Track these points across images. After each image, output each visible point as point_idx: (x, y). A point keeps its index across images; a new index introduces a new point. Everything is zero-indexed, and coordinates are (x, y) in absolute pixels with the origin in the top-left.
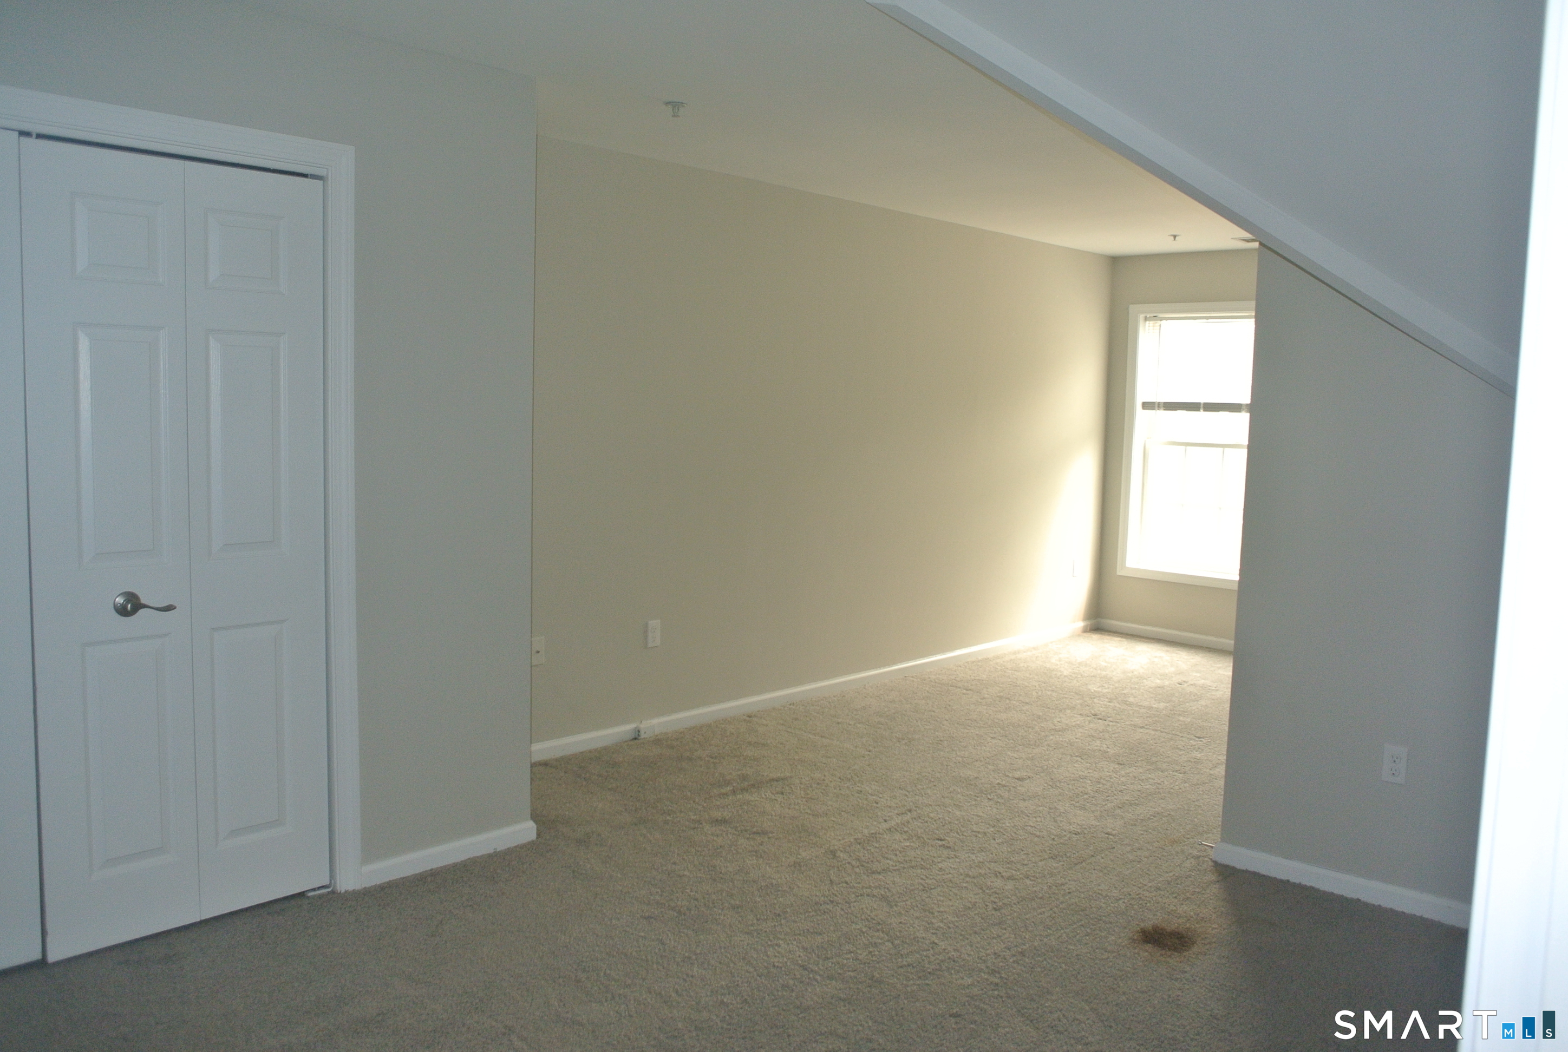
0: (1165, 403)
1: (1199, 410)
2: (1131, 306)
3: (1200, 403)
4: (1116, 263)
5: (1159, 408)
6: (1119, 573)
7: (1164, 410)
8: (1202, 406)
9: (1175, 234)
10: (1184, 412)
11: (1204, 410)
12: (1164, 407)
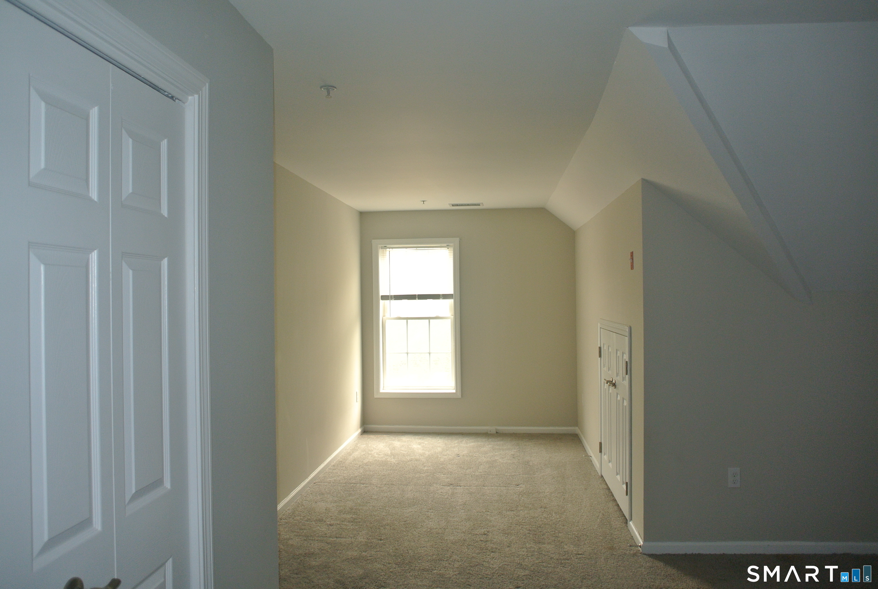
0: (394, 295)
1: (415, 299)
2: (373, 240)
3: (416, 295)
4: (363, 215)
5: (391, 299)
6: (375, 397)
7: (394, 300)
8: (417, 296)
9: (424, 200)
10: (406, 300)
11: (418, 299)
12: (394, 298)
